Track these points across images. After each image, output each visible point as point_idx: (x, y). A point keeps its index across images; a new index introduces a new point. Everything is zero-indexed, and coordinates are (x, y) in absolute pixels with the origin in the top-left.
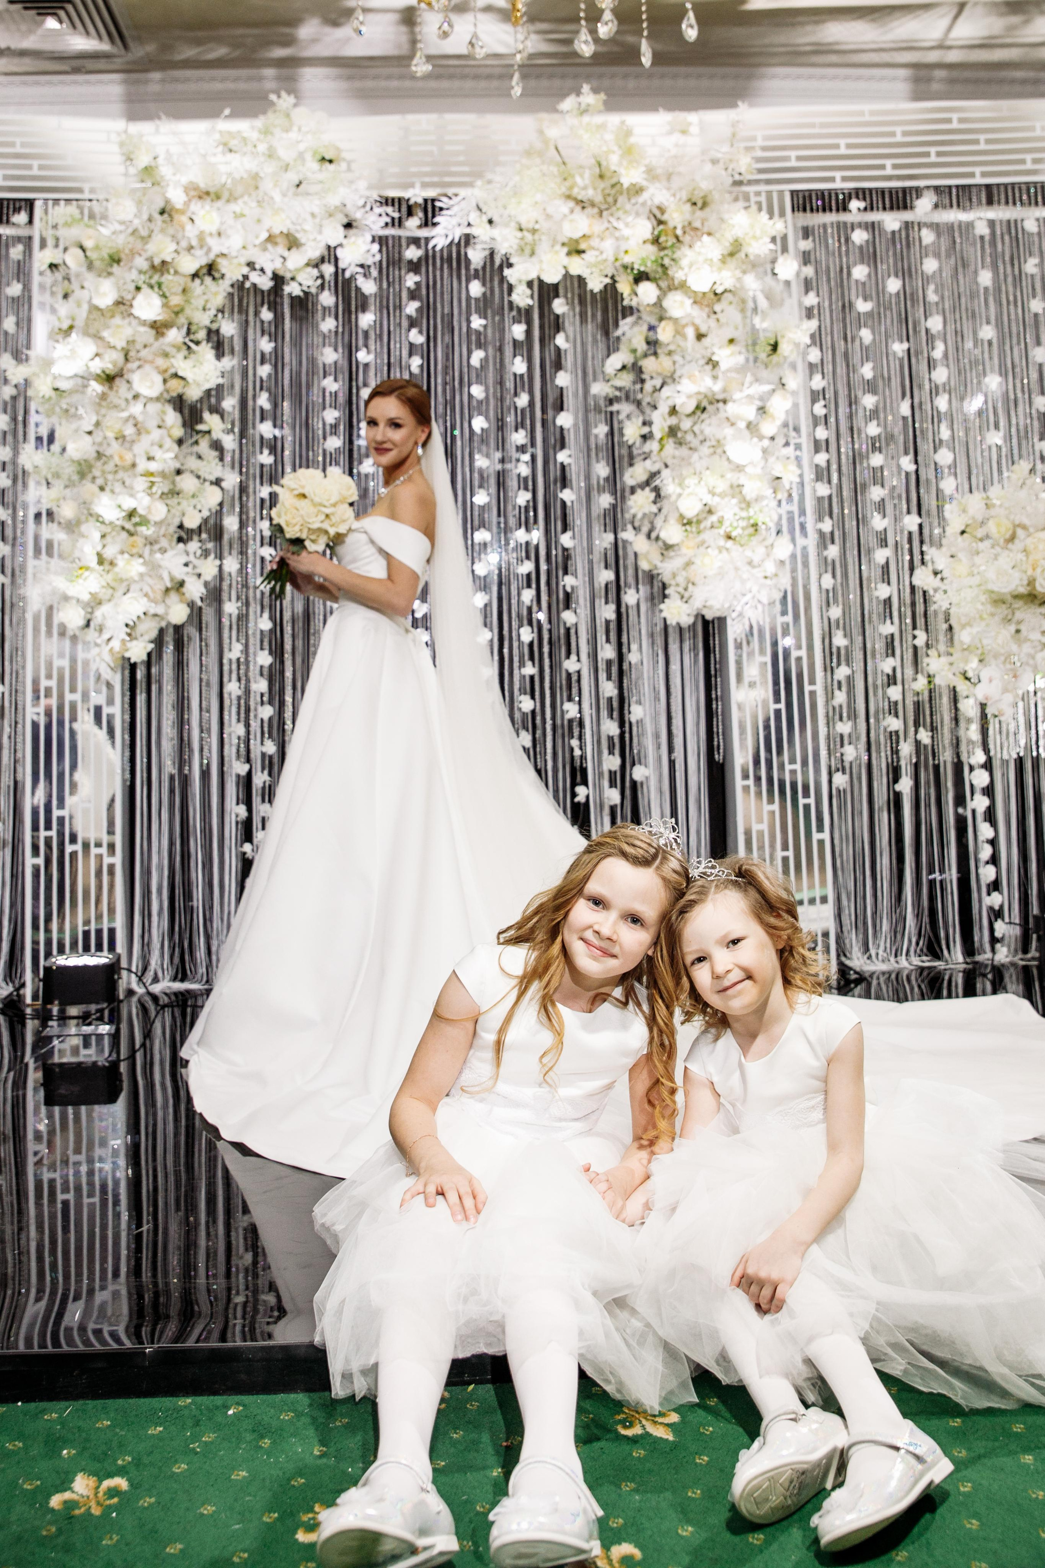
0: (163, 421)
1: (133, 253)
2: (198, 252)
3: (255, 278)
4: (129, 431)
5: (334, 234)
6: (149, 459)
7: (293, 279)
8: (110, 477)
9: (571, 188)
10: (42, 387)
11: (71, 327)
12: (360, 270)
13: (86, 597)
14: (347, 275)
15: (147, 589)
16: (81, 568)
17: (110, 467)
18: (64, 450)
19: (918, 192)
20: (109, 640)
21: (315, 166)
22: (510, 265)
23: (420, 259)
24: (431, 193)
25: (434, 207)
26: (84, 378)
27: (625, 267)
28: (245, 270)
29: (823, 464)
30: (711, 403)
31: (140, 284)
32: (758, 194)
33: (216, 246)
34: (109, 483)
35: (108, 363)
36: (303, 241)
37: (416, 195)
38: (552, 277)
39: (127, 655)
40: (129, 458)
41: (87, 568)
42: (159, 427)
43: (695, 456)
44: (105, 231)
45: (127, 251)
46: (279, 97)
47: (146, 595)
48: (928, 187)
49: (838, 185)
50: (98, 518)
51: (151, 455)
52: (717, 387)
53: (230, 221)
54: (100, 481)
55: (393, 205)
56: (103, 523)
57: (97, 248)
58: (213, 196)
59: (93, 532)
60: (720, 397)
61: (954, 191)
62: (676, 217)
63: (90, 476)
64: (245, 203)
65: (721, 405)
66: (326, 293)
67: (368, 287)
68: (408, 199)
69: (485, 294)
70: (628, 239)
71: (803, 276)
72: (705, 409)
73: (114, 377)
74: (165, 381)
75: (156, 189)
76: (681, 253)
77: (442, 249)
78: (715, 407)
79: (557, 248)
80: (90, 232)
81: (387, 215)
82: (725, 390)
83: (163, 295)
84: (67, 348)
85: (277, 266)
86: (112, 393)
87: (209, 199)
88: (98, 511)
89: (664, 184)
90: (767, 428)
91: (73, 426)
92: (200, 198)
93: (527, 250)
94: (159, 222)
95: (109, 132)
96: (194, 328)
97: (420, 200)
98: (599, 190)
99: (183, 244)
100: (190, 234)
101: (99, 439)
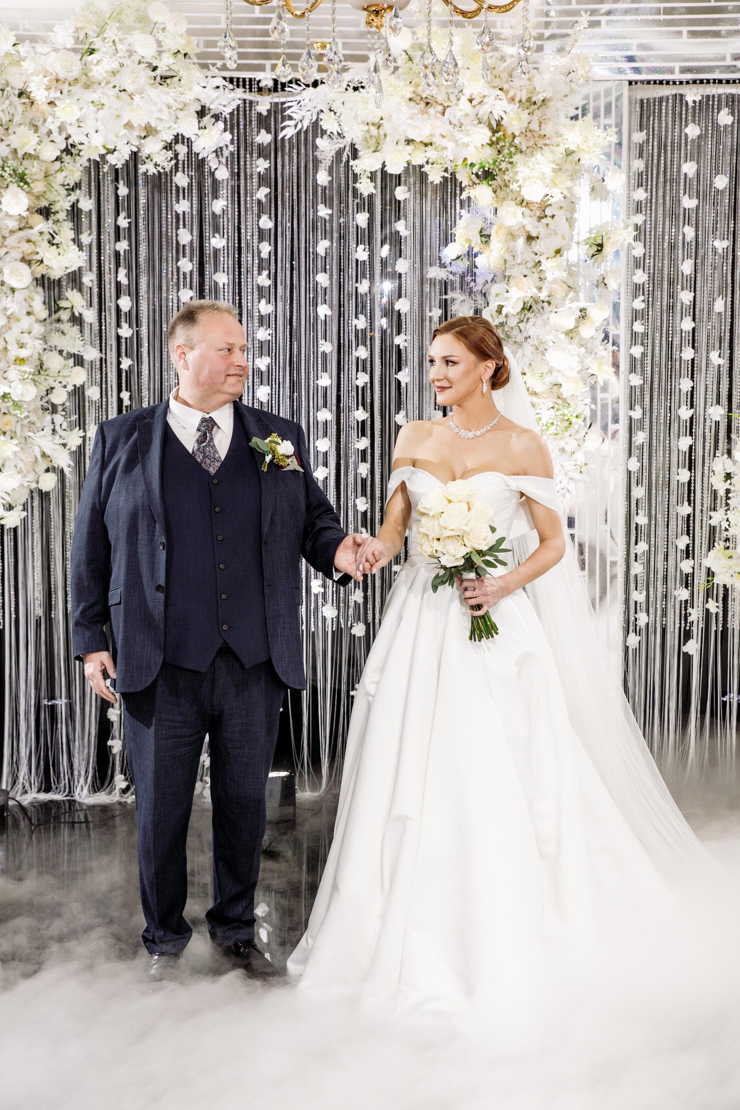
0: (31, 307)
2: (58, 139)
3: (111, 158)
5: (188, 124)
6: (20, 345)
7: (149, 158)
12: (213, 156)
14: (200, 157)
15: (19, 463)
22: (357, 157)
23: (270, 144)
24: (280, 76)
28: (102, 152)
29: (638, 355)
30: (537, 304)
31: (6, 176)
33: (74, 134)
36: (159, 129)
37: (266, 76)
38: (395, 168)
42: (29, 313)
47: (20, 471)
51: (22, 342)
52: (543, 295)
53: (90, 115)
55: (244, 86)
58: (71, 80)
64: (103, 93)
66: (180, 174)
67: (223, 174)
68: (259, 81)
69: (331, 182)
70: (467, 145)
71: (634, 169)
72: (531, 307)
74: (29, 264)
75: (14, 70)
76: (517, 160)
77: (292, 137)
78: (540, 307)
79: (400, 147)
81: (239, 98)
82: (550, 295)
83: (26, 183)
85: (134, 150)
87: (67, 82)
89: (505, 84)
90: (586, 331)
92: (57, 80)
93: (372, 142)
94: (20, 109)
96: (54, 208)
97: (270, 84)
98: (443, 88)
99: (43, 131)
100: (52, 125)
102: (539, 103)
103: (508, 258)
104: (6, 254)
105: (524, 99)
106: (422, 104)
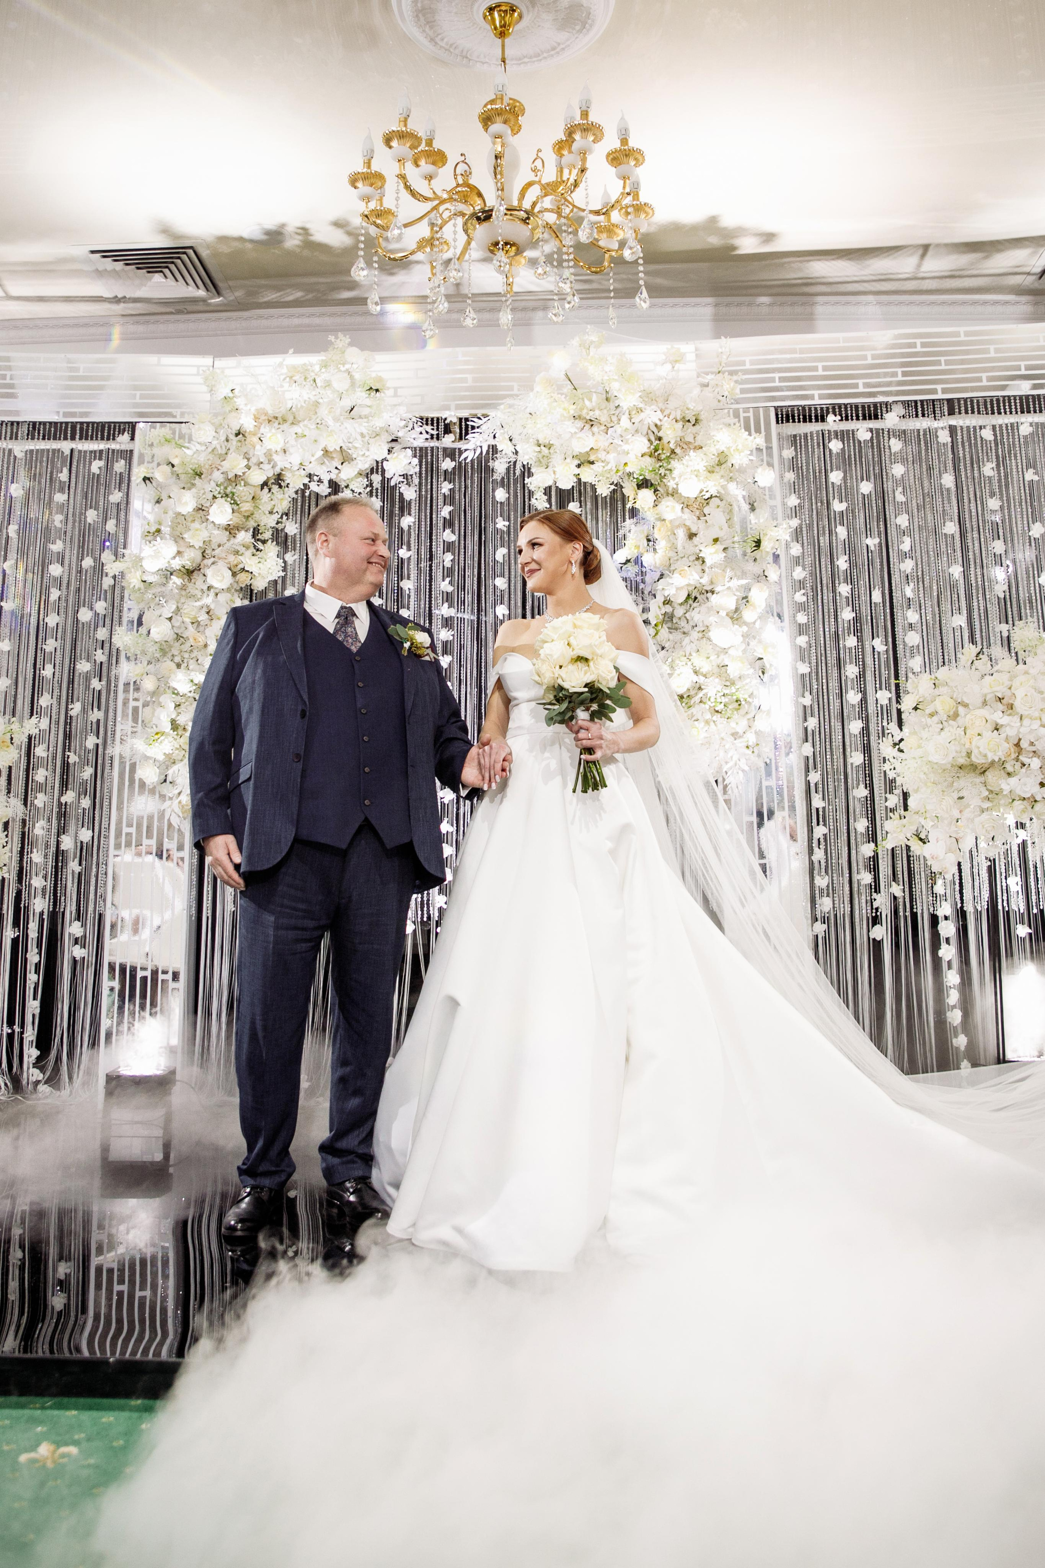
1: (213, 468)
2: (266, 467)
3: (314, 487)
4: (203, 617)
5: (378, 451)
7: (347, 487)
8: (186, 655)
9: (581, 409)
10: (133, 580)
11: (158, 531)
12: (401, 479)
13: (161, 758)
14: (392, 483)
16: (158, 733)
17: (186, 647)
18: (150, 632)
19: (888, 406)
20: (179, 794)
21: (364, 394)
22: (530, 475)
23: (454, 468)
24: (464, 414)
25: (467, 426)
26: (168, 573)
27: (630, 474)
28: (306, 480)
29: (802, 646)
30: (701, 593)
31: (216, 493)
32: (746, 410)
33: (281, 462)
34: (185, 661)
35: (189, 559)
36: (354, 456)
37: (452, 416)
38: (566, 484)
40: (201, 640)
41: (163, 734)
43: (687, 640)
44: (188, 452)
45: (207, 467)
46: (337, 338)
48: (896, 402)
49: (817, 401)
50: (175, 691)
52: (705, 580)
53: (292, 442)
54: (177, 659)
55: (432, 424)
56: (177, 694)
57: (183, 464)
58: (280, 419)
59: (168, 702)
60: (708, 588)
61: (919, 404)
62: (671, 433)
63: (169, 655)
64: (306, 426)
65: (709, 594)
67: (410, 494)
68: (446, 419)
69: (509, 499)
70: (628, 453)
71: (786, 480)
72: (696, 598)
73: (193, 572)
74: (234, 574)
75: (234, 414)
76: (674, 464)
77: (472, 461)
78: (704, 597)
79: (568, 460)
80: (177, 451)
81: (427, 432)
82: (712, 583)
83: (236, 503)
84: (155, 548)
85: (333, 476)
86: (190, 585)
87: (277, 422)
88: (174, 684)
89: (661, 405)
90: (749, 615)
91: (157, 613)
92: (269, 421)
93: (544, 461)
94: (234, 443)
95: (198, 367)
96: (262, 529)
97: (455, 420)
98: (605, 411)
99: (254, 460)
100: (259, 452)
101: (177, 624)
102: (693, 421)
104: (213, 563)
105: (678, 418)
106: (588, 426)
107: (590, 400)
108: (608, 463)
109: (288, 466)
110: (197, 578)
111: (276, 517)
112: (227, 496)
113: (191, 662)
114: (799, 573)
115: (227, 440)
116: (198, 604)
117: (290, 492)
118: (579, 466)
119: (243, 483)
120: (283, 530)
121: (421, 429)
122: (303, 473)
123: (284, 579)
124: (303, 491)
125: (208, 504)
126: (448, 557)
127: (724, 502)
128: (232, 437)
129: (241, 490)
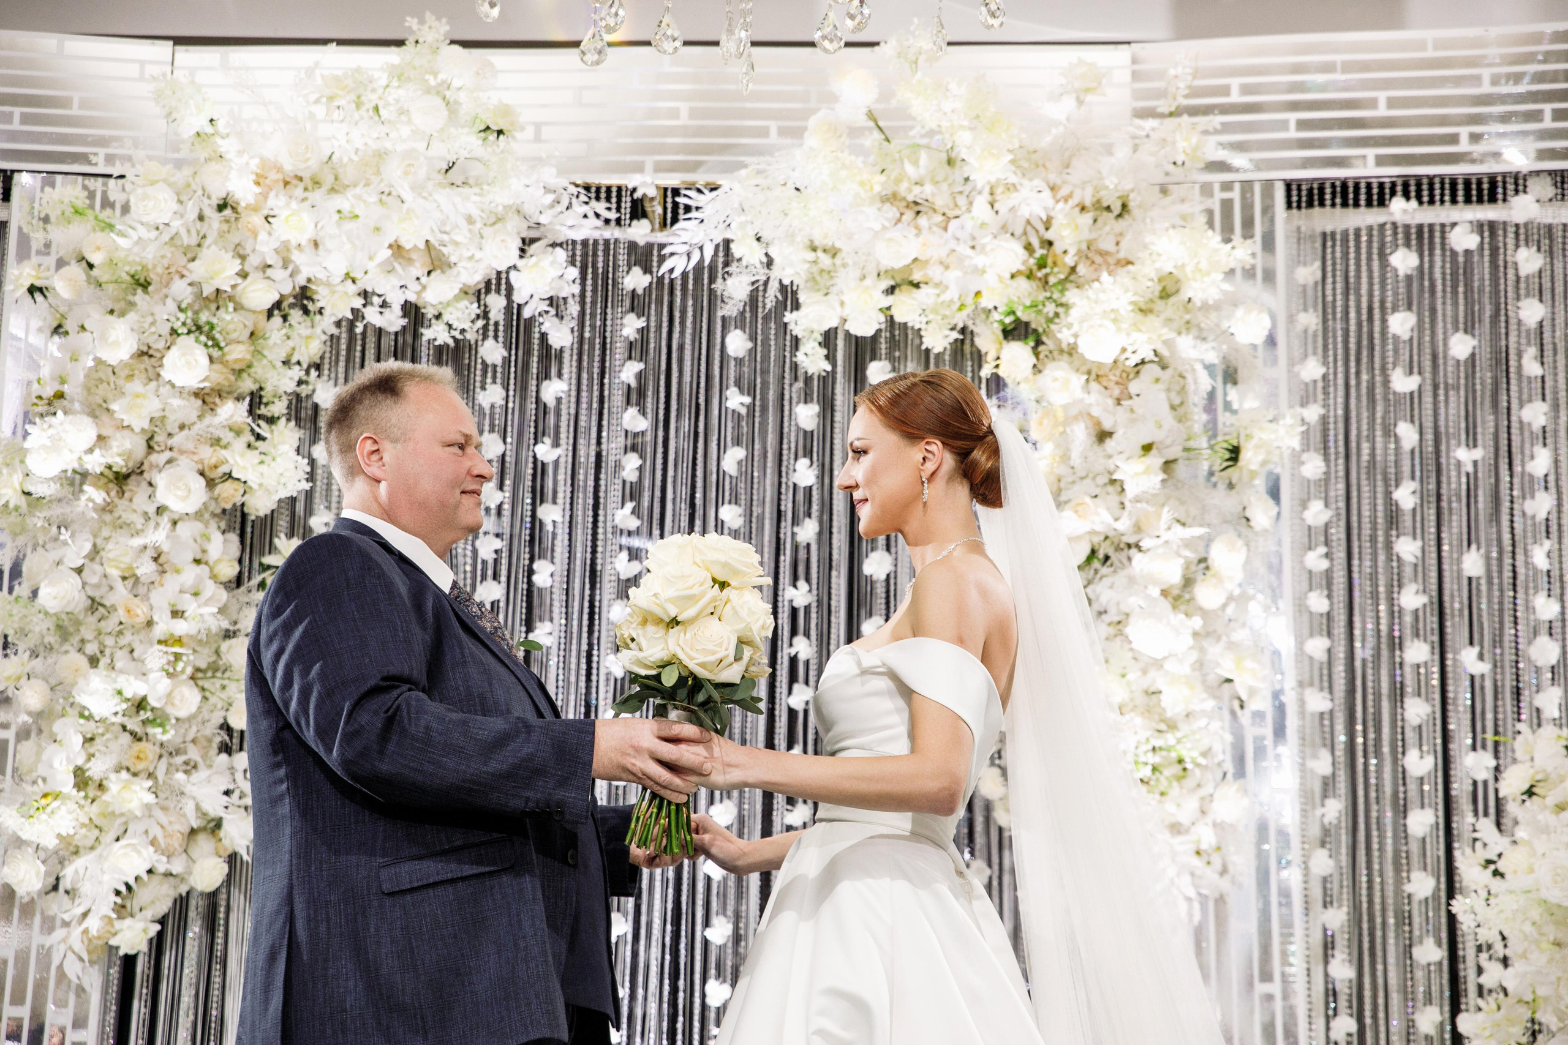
0: (204, 551)
1: (172, 273)
2: (278, 274)
3: (372, 315)
4: (146, 569)
5: (501, 253)
6: (176, 614)
7: (438, 317)
8: (109, 641)
9: (898, 181)
11: (60, 396)
12: (544, 306)
13: (51, 842)
14: (527, 313)
15: (156, 831)
16: (45, 796)
17: (111, 624)
18: (35, 593)
20: (85, 915)
21: (474, 140)
22: (796, 306)
23: (648, 289)
24: (672, 181)
25: (676, 205)
26: (78, 479)
27: (987, 313)
28: (358, 303)
29: (1318, 657)
30: (1118, 549)
31: (177, 325)
32: (1227, 187)
33: (308, 267)
34: (107, 652)
35: (120, 452)
36: (453, 259)
37: (646, 184)
38: (865, 326)
39: (113, 942)
40: (141, 612)
42: (197, 561)
44: (121, 241)
45: (159, 270)
46: (422, 22)
47: (153, 842)
48: (1534, 173)
49: (1371, 171)
50: (84, 715)
51: (180, 608)
52: (1124, 525)
54: (92, 648)
55: (608, 199)
56: (89, 718)
57: (111, 263)
58: (308, 182)
59: (70, 731)
60: (1130, 540)
62: (1068, 235)
63: (75, 640)
64: (358, 197)
65: (1133, 551)
66: (490, 342)
67: (561, 336)
68: (634, 190)
69: (752, 352)
70: (984, 272)
71: (1297, 326)
72: (1107, 558)
73: (127, 476)
74: (211, 484)
75: (214, 166)
76: (1072, 296)
77: (684, 275)
78: (1123, 556)
79: (868, 282)
80: (100, 237)
81: (597, 215)
82: (1138, 529)
83: (216, 345)
84: (51, 431)
85: (412, 298)
86: (122, 504)
87: (301, 186)
88: (83, 699)
89: (1053, 178)
90: (1207, 595)
91: (53, 555)
92: (286, 183)
93: (823, 281)
94: (216, 225)
95: (142, 63)
96: (267, 395)
97: (652, 192)
98: (944, 186)
99: (254, 261)
100: (265, 247)
101: (94, 580)
102: (1117, 209)
103: (1063, 470)
104: (169, 461)
105: (1088, 202)
106: (909, 215)
107: (916, 163)
108: (947, 287)
109: (321, 275)
110: (137, 491)
111: (297, 373)
112: (199, 328)
113: (119, 654)
114: (1317, 513)
115: (201, 218)
116: (138, 542)
117: (326, 324)
118: (891, 290)
119: (231, 306)
120: (308, 397)
121: (585, 209)
122: (352, 289)
123: (309, 495)
124: (352, 325)
125: (161, 345)
126: (632, 462)
127: (1169, 371)
128: (210, 212)
129: (227, 319)
